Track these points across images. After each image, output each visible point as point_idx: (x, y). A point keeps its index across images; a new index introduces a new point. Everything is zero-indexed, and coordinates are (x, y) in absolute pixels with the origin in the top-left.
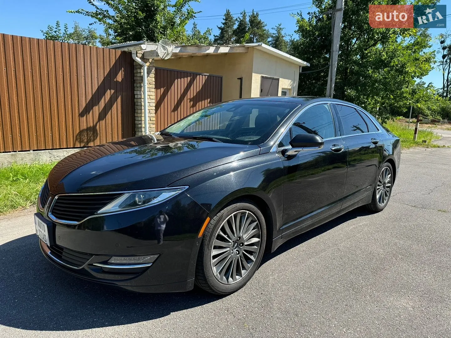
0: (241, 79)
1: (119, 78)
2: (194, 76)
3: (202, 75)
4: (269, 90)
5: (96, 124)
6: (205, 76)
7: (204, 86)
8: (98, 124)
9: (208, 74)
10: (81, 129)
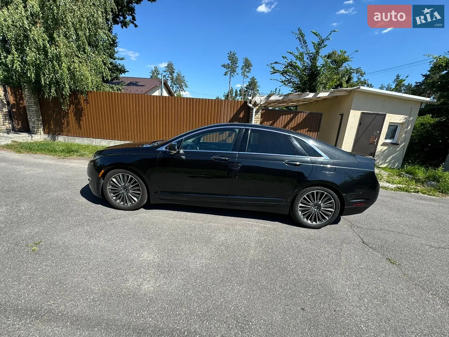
0: (342, 115)
1: (241, 116)
2: (296, 113)
3: (303, 113)
4: (370, 124)
5: (227, 138)
6: (306, 113)
7: (304, 120)
8: (227, 139)
9: (309, 112)
10: (219, 140)
